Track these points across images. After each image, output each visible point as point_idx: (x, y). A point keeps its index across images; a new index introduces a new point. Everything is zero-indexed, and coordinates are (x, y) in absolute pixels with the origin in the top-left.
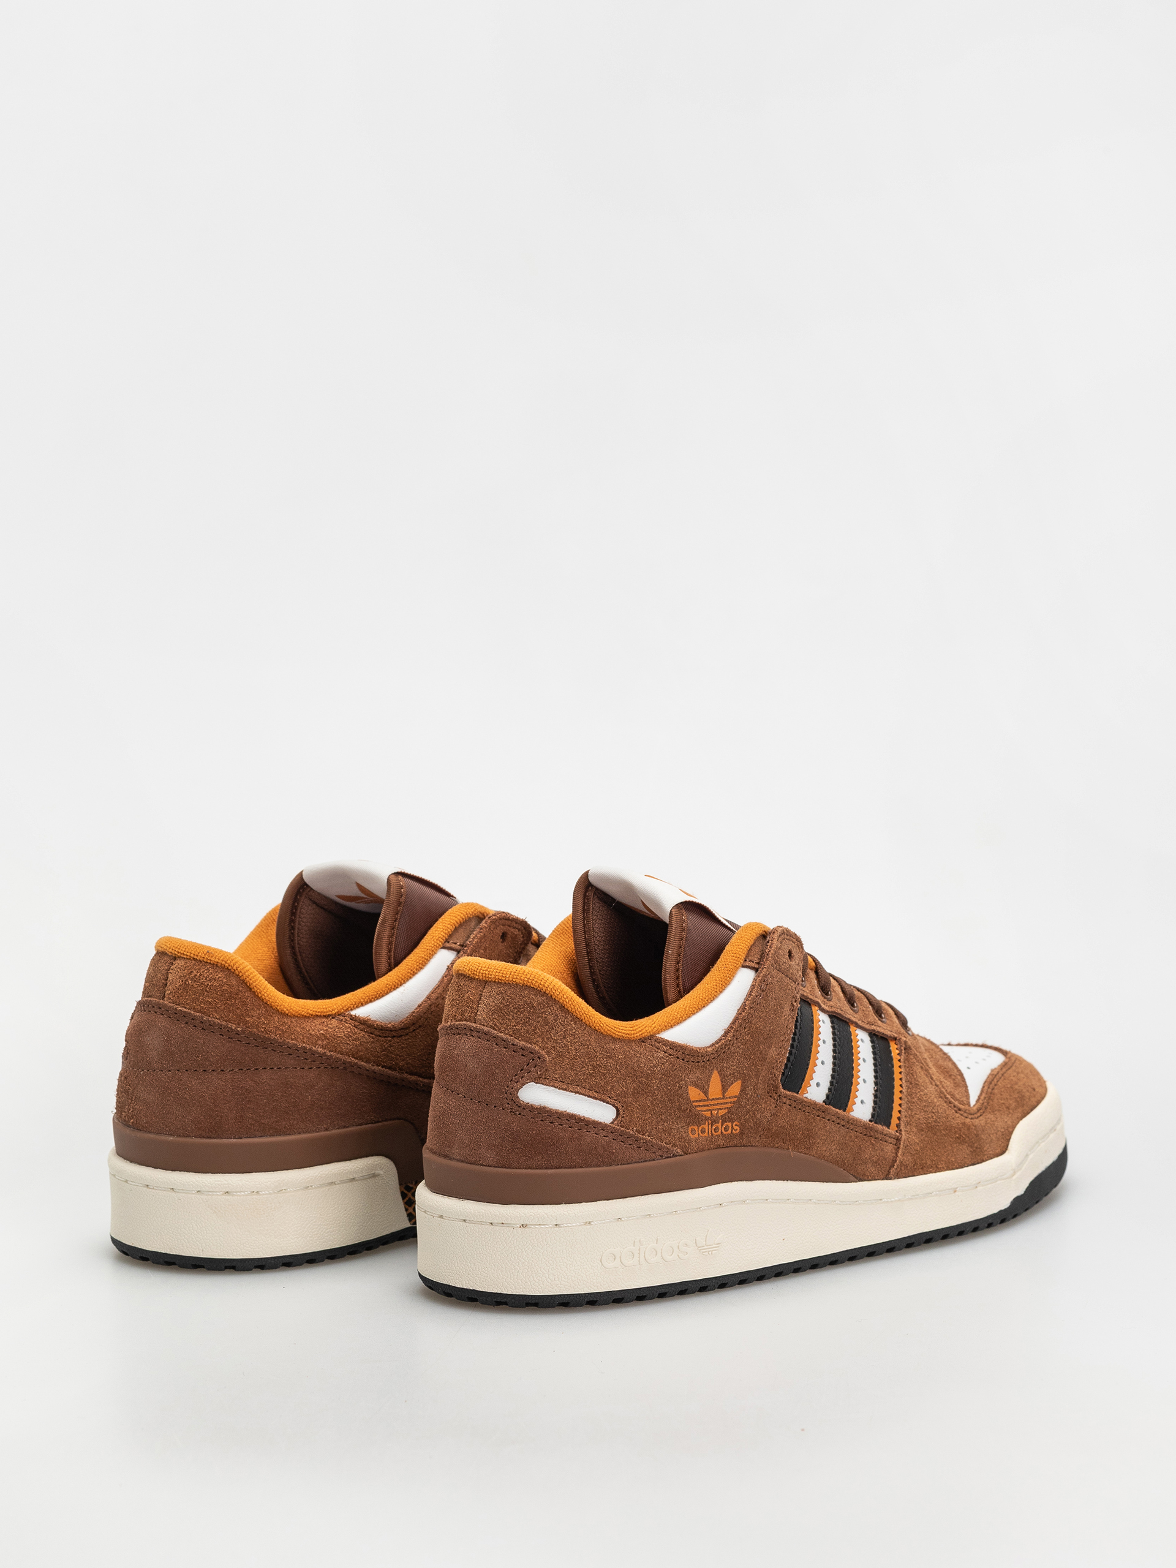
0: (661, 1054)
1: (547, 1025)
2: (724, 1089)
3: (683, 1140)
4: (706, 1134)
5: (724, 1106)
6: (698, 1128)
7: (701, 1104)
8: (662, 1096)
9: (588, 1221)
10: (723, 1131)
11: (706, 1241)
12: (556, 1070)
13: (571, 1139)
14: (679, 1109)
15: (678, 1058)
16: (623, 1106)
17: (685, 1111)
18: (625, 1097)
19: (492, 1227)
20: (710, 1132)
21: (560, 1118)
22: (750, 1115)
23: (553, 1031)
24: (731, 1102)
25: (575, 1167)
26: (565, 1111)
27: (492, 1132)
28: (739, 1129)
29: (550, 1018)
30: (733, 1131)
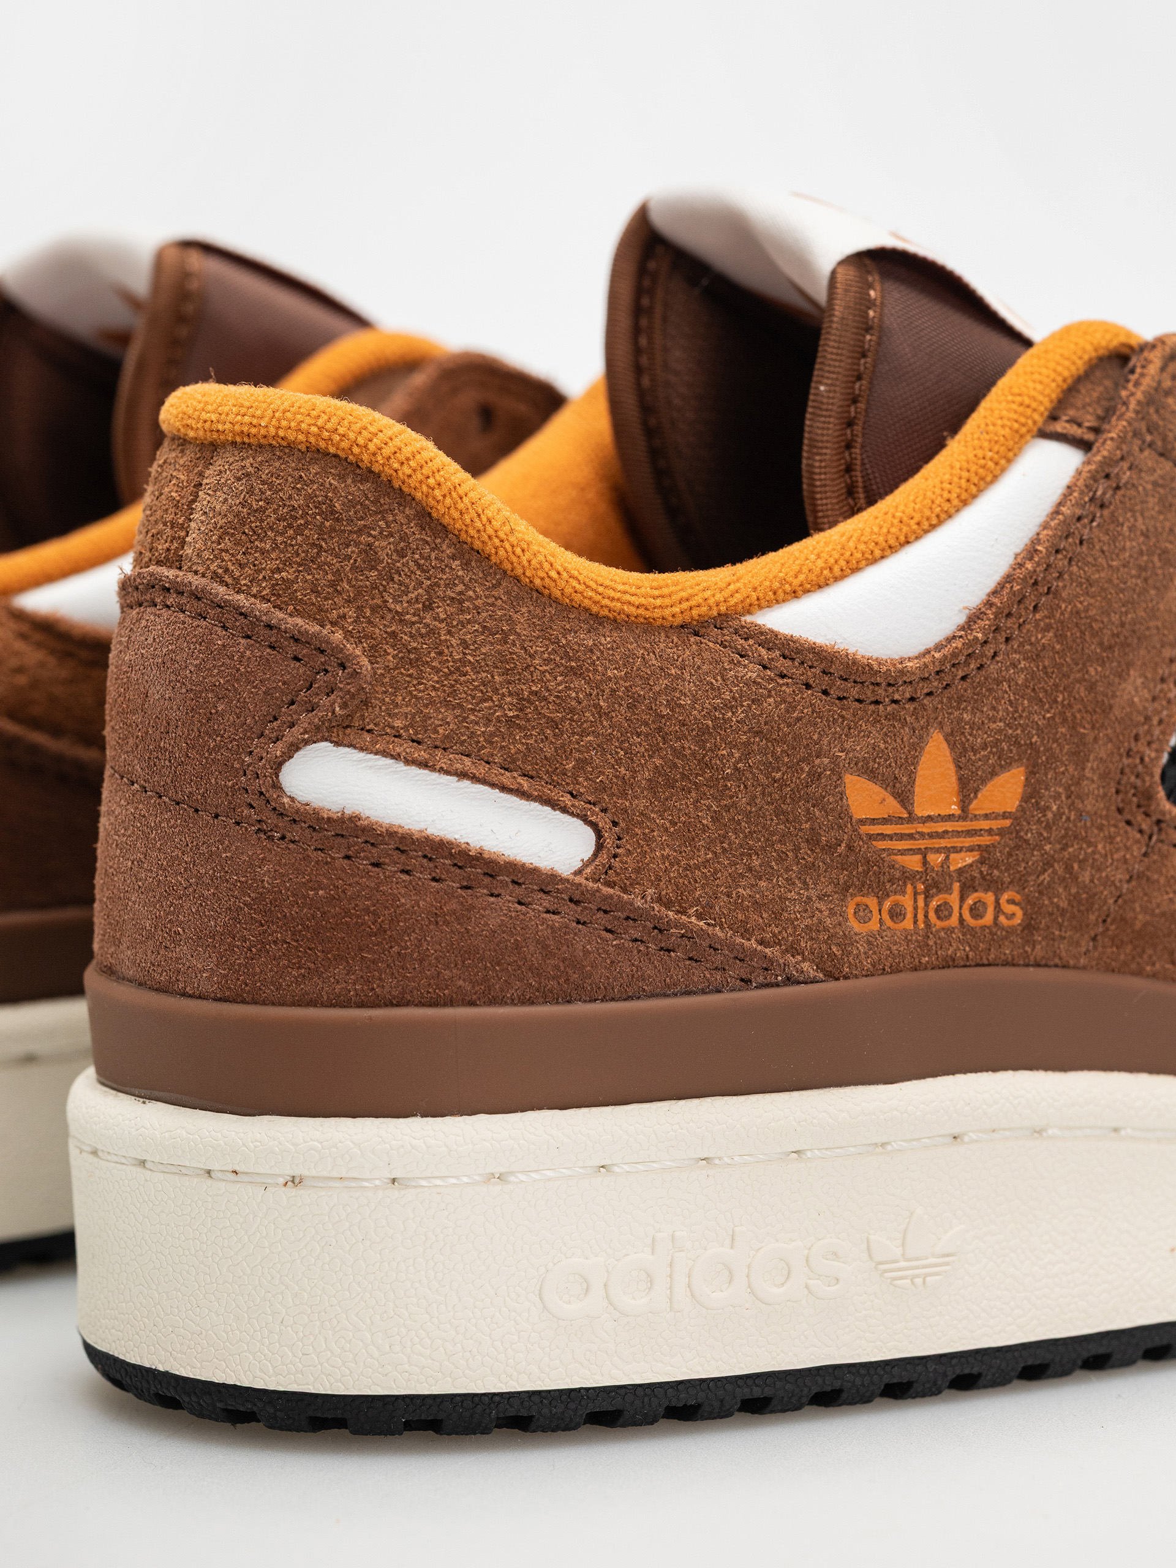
0: (752, 672)
1: (373, 568)
2: (968, 788)
3: (823, 936)
4: (908, 924)
5: (968, 842)
6: (880, 904)
7: (888, 829)
8: (754, 798)
9: (498, 1170)
10: (967, 915)
11: (903, 1245)
12: (397, 706)
13: (436, 917)
14: (813, 841)
15: (808, 686)
16: (615, 824)
17: (830, 848)
18: (624, 795)
19: (209, 1182)
20: (921, 916)
21: (403, 852)
22: (1055, 872)
23: (393, 588)
24: (990, 832)
25: (450, 1003)
26: (421, 831)
27: (206, 893)
28: (1019, 913)
29: (385, 548)
30: (1002, 919)
